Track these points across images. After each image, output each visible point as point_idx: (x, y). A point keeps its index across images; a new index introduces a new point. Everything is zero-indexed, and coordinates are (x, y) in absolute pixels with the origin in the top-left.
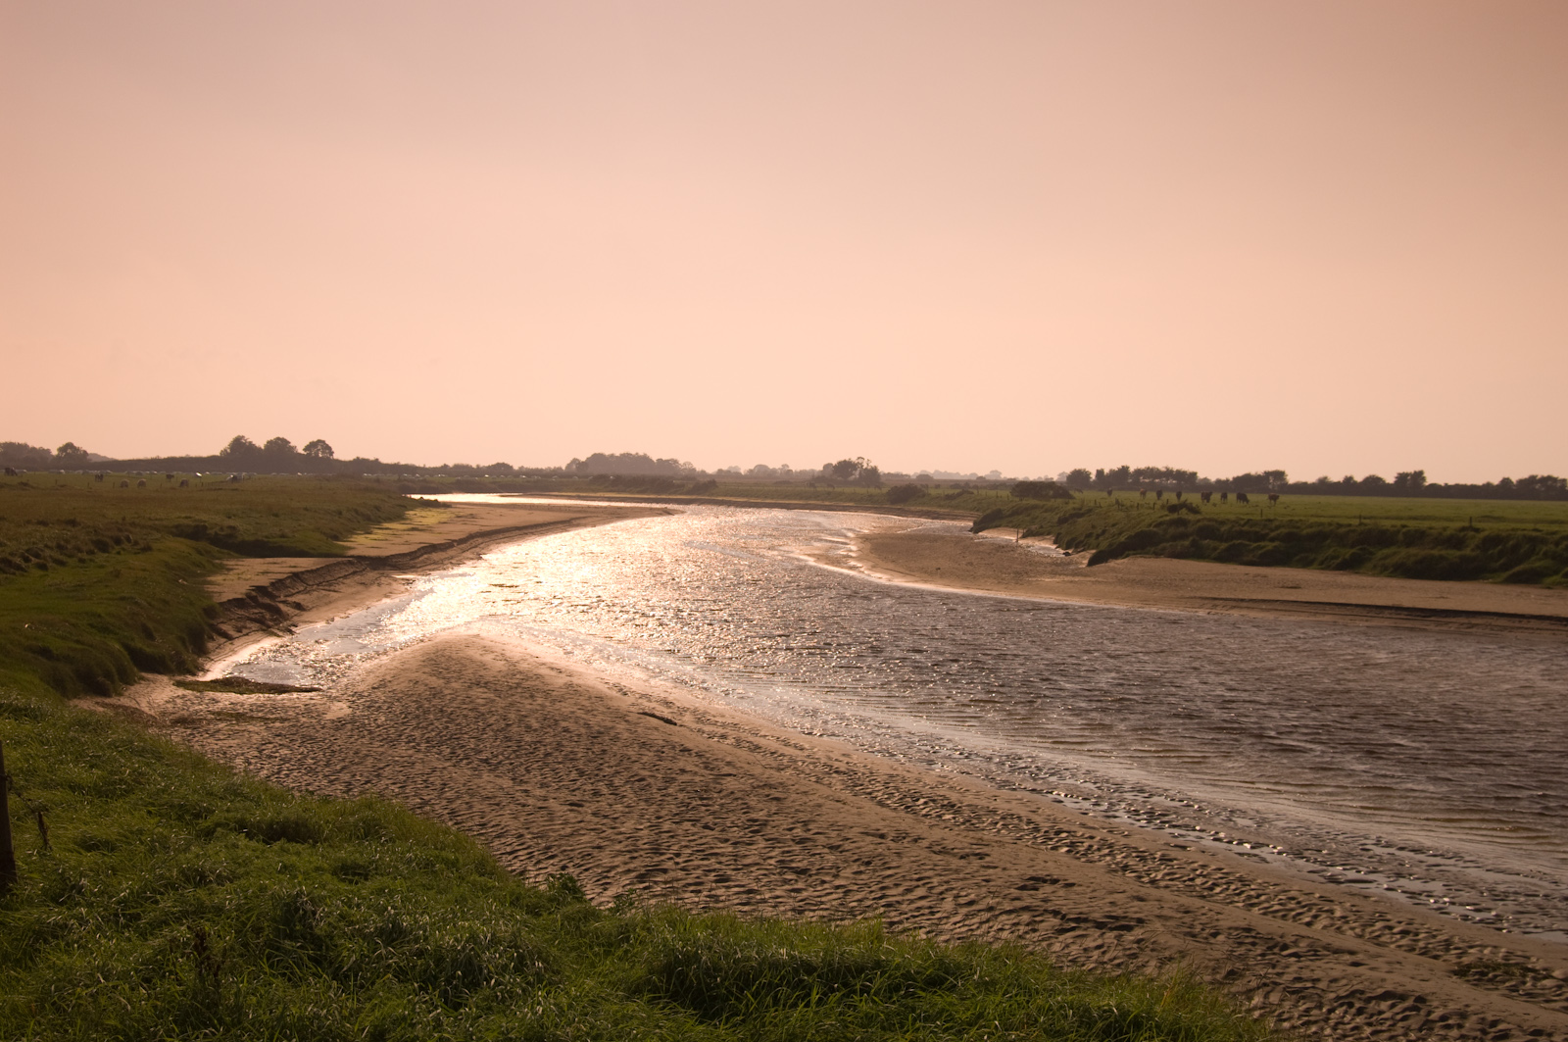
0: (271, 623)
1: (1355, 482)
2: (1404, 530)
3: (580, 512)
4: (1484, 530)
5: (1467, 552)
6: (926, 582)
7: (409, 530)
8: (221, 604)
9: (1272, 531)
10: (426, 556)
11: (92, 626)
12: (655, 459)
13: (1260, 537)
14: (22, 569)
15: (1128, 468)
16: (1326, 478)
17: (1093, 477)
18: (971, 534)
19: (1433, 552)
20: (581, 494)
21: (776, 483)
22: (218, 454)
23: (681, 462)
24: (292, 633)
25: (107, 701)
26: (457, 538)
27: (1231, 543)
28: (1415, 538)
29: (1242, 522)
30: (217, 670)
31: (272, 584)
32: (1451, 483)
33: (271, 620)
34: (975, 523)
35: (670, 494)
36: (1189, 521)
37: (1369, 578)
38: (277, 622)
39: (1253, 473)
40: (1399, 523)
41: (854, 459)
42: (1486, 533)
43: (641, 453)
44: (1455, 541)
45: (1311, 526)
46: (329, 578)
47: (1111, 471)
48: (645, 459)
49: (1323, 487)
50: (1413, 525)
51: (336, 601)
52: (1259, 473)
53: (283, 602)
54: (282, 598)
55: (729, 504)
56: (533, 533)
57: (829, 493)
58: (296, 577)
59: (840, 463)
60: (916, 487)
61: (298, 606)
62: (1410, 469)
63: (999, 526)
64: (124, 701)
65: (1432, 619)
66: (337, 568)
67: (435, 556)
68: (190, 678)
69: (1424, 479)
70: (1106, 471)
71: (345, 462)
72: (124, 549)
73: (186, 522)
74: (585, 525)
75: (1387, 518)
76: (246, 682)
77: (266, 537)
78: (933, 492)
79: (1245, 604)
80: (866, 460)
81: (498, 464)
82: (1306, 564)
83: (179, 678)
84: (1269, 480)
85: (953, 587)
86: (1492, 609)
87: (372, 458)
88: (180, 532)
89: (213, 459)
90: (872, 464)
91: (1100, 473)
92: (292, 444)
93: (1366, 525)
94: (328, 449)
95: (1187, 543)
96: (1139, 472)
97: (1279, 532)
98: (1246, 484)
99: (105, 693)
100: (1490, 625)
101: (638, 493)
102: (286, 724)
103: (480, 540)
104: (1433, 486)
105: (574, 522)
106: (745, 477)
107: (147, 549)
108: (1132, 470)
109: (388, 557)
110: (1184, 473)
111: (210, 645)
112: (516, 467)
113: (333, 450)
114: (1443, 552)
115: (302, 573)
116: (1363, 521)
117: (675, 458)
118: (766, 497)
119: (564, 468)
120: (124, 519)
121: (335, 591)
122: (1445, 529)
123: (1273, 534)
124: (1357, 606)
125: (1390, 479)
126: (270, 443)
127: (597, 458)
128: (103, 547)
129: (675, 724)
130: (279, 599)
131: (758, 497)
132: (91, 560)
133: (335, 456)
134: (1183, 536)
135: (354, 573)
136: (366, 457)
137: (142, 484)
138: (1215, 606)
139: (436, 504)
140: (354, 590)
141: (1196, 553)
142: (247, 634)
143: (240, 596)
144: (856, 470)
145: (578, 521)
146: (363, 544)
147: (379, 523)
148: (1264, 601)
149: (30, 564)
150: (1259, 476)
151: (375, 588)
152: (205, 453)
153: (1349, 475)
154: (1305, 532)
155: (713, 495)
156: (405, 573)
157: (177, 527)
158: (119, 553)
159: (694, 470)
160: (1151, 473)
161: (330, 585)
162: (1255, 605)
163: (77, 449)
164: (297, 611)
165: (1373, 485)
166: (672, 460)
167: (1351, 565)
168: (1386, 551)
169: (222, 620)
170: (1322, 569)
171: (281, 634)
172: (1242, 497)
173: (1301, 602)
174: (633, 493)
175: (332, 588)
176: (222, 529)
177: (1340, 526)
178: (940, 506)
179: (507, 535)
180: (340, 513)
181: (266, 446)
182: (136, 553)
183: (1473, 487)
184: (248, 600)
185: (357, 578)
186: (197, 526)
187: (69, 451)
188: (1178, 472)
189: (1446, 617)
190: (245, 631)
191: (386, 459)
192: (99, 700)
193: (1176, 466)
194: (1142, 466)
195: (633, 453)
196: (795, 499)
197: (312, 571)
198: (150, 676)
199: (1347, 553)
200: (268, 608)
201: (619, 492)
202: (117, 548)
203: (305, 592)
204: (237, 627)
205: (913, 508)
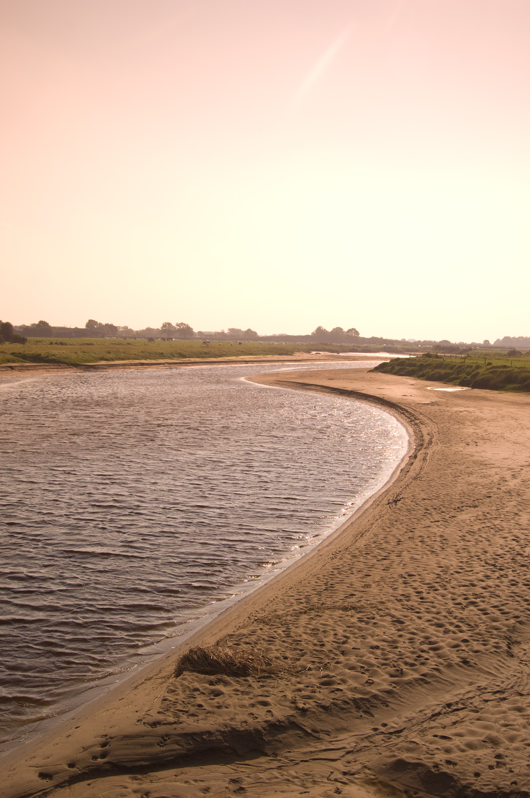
22: (310, 334)
71: (364, 338)
87: (379, 337)
89: (308, 336)
94: (357, 333)
126: (334, 330)
127: (506, 339)
133: (361, 335)
136: (376, 337)
152: (303, 334)
181: (331, 331)
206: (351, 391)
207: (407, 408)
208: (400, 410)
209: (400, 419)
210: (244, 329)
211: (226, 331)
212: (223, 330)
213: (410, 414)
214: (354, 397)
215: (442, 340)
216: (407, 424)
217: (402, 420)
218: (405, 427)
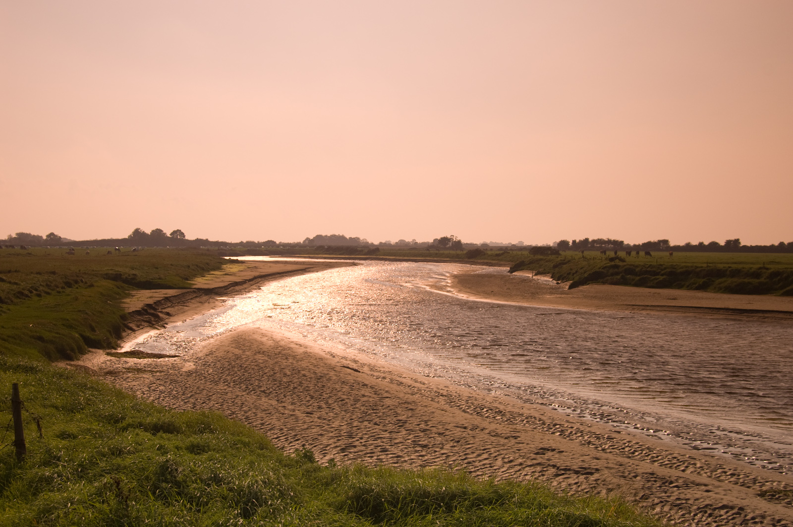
0: (154, 323)
1: (705, 245)
2: (730, 269)
3: (310, 264)
4: (771, 269)
5: (762, 280)
6: (486, 298)
7: (223, 275)
8: (129, 313)
9: (662, 270)
10: (232, 288)
11: (63, 325)
13: (658, 274)
14: (29, 297)
15: (588, 239)
16: (689, 243)
17: (571, 244)
18: (509, 274)
19: (744, 280)
20: (311, 256)
21: (410, 249)
22: (127, 238)
24: (165, 327)
25: (72, 363)
26: (248, 279)
27: (642, 277)
28: (735, 273)
29: (647, 266)
30: (127, 347)
31: (155, 303)
32: (754, 245)
33: (154, 321)
34: (511, 268)
35: (356, 255)
36: (620, 266)
37: (712, 294)
38: (157, 322)
39: (652, 241)
40: (727, 266)
41: (449, 236)
42: (772, 270)
43: (341, 235)
44: (756, 275)
45: (682, 268)
46: (183, 300)
47: (580, 241)
49: (688, 247)
50: (734, 266)
51: (187, 311)
52: (655, 241)
53: (161, 312)
54: (160, 310)
55: (386, 260)
56: (286, 276)
57: (436, 254)
58: (167, 299)
59: (441, 238)
60: (481, 250)
61: (168, 314)
62: (733, 238)
63: (523, 270)
64: (80, 363)
65: (745, 314)
66: (188, 295)
67: (237, 288)
68: (114, 351)
69: (740, 243)
70: (577, 241)
71: (191, 241)
72: (80, 286)
73: (111, 272)
74: (313, 272)
75: (721, 263)
76: (142, 353)
77: (152, 279)
78: (489, 253)
79: (649, 308)
80: (455, 237)
81: (268, 241)
82: (680, 287)
83: (108, 351)
84: (660, 244)
85: (500, 300)
86: (775, 309)
87: (204, 239)
88: (107, 277)
89: (124, 240)
90: (458, 239)
91: (574, 242)
92: (164, 232)
93: (710, 267)
94: (182, 234)
95: (619, 277)
96: (594, 241)
97: (666, 271)
98: (649, 247)
99: (71, 359)
100: (774, 317)
101: (340, 254)
102: (163, 374)
103: (260, 279)
104: (745, 247)
105: (307, 270)
106: (393, 246)
107: (92, 286)
108: (590, 240)
109: (213, 289)
110: (617, 241)
111: (124, 334)
112: (278, 243)
113: (185, 234)
114: (750, 280)
115: (170, 297)
116: (709, 265)
118: (404, 256)
119: (302, 243)
120: (80, 271)
121: (186, 306)
122: (751, 268)
123: (663, 272)
124: (706, 308)
125: (722, 243)
126: (153, 231)
127: (319, 237)
128: (69, 285)
129: (359, 372)
130: (158, 311)
131: (400, 256)
132: (63, 292)
133: (187, 238)
134: (617, 274)
135: (196, 297)
136: (202, 238)
137: (87, 253)
138: (634, 309)
139: (237, 262)
140: (196, 305)
141: (624, 282)
142: (142, 329)
143: (138, 309)
144: (450, 242)
145: (309, 269)
146: (201, 282)
147: (209, 271)
148: (658, 306)
149: (32, 294)
150: (655, 242)
151: (206, 304)
153: (701, 242)
154: (679, 271)
155: (377, 255)
156: (222, 297)
157: (106, 274)
158: (77, 288)
159: (368, 243)
160: (600, 241)
161: (184, 303)
162: (654, 308)
163: (56, 236)
164: (167, 317)
165: (714, 246)
167: (703, 287)
168: (720, 280)
169: (129, 321)
170: (688, 289)
171: (159, 328)
172: (648, 253)
173: (678, 306)
174: (337, 255)
175: (185, 305)
176: (129, 275)
177: (697, 267)
178: (493, 260)
179: (273, 276)
180: (189, 267)
181: (151, 233)
182: (86, 288)
183: (765, 247)
184: (143, 311)
185: (198, 299)
186: (116, 274)
187: (52, 237)
188: (614, 241)
189: (752, 313)
190: (141, 327)
191: (211, 239)
192: (68, 362)
193: (612, 238)
194: (596, 238)
196: (419, 257)
197: (175, 296)
198: (93, 350)
199: (701, 281)
200: (153, 315)
201: (329, 254)
202: (76, 286)
203: (172, 307)
204: (137, 325)
205: (479, 261)
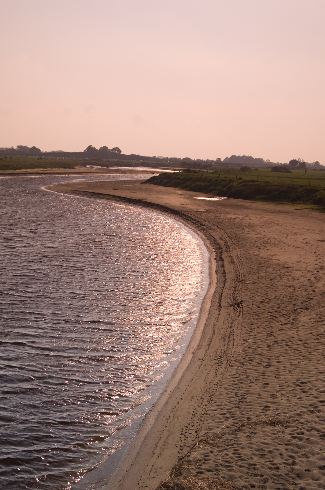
12: (254, 158)
22: (83, 152)
23: (265, 160)
41: (297, 159)
43: (250, 156)
48: (250, 158)
89: (80, 153)
94: (120, 151)
117: (262, 158)
126: (101, 148)
127: (233, 157)
133: (123, 153)
136: (135, 154)
144: (298, 163)
152: (77, 151)
166: (261, 159)
195: (247, 155)
206: (138, 200)
207: (190, 216)
208: (184, 217)
209: (187, 224)
210: (30, 146)
211: (15, 148)
212: (13, 147)
213: (195, 220)
214: (141, 205)
215: (185, 157)
216: (195, 229)
217: (189, 226)
218: (195, 232)
